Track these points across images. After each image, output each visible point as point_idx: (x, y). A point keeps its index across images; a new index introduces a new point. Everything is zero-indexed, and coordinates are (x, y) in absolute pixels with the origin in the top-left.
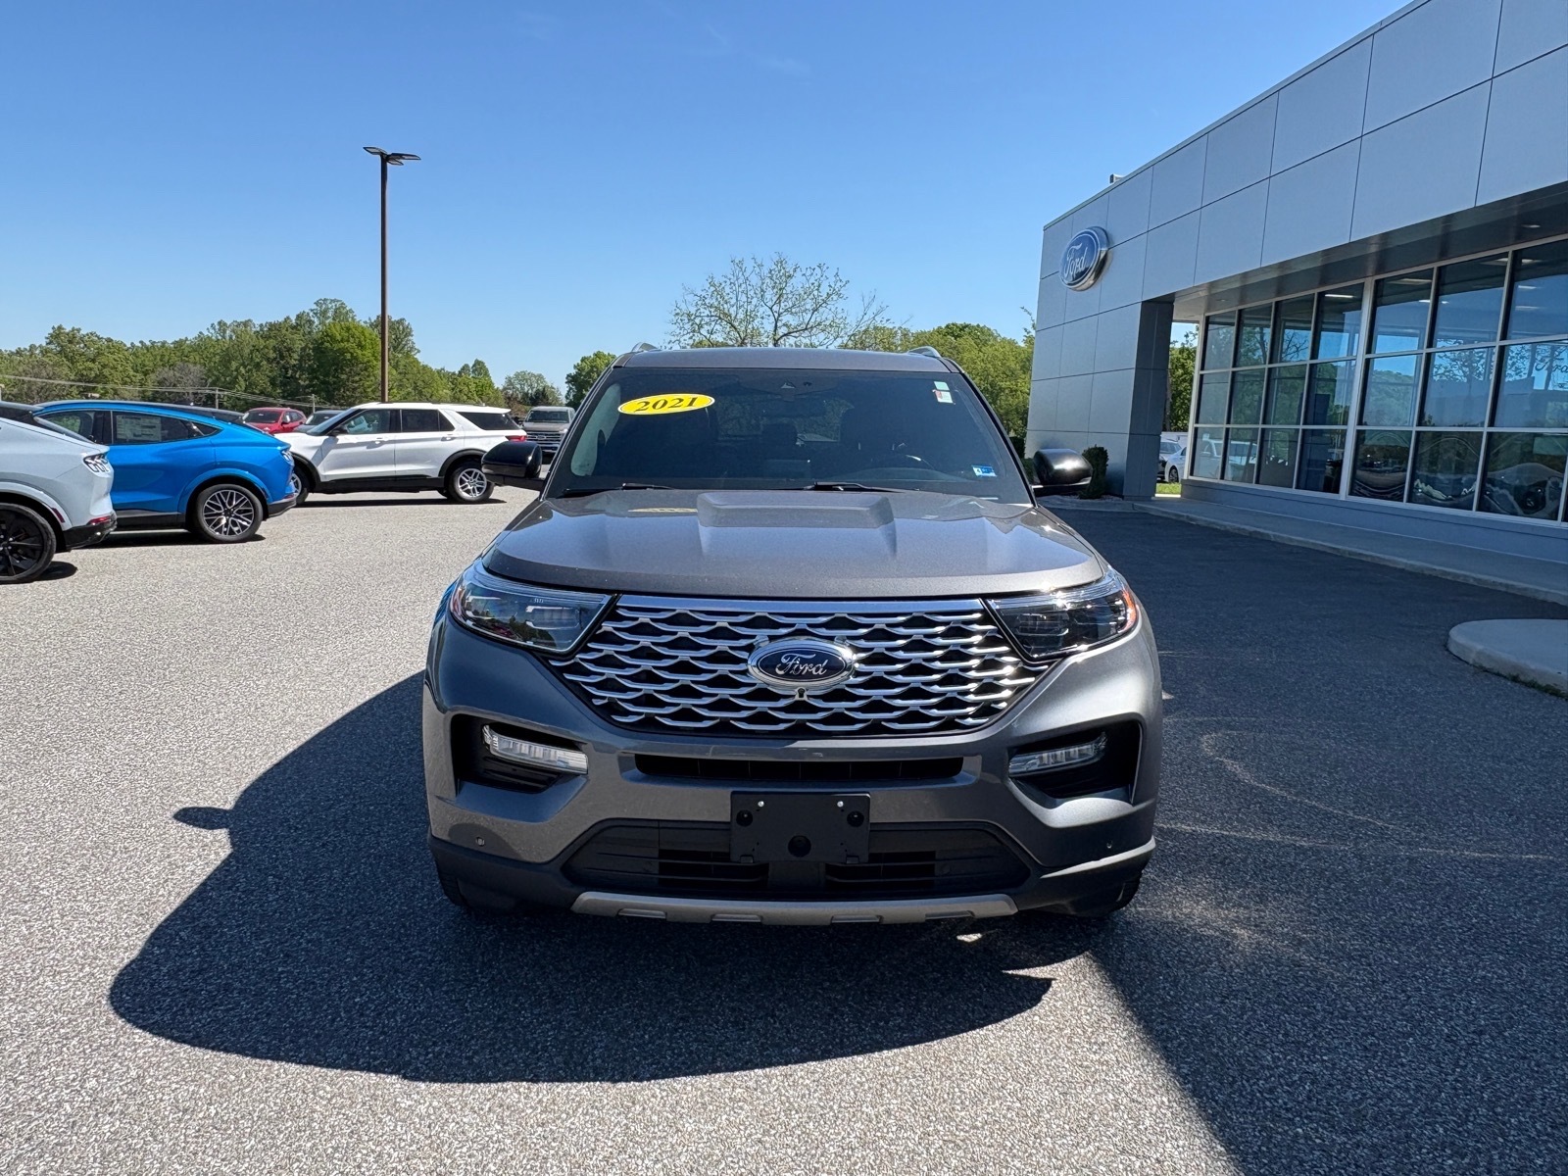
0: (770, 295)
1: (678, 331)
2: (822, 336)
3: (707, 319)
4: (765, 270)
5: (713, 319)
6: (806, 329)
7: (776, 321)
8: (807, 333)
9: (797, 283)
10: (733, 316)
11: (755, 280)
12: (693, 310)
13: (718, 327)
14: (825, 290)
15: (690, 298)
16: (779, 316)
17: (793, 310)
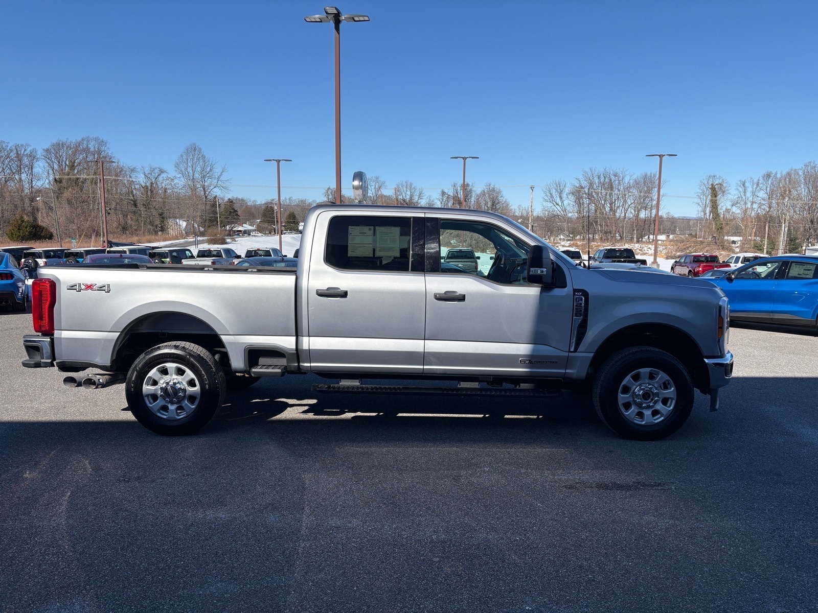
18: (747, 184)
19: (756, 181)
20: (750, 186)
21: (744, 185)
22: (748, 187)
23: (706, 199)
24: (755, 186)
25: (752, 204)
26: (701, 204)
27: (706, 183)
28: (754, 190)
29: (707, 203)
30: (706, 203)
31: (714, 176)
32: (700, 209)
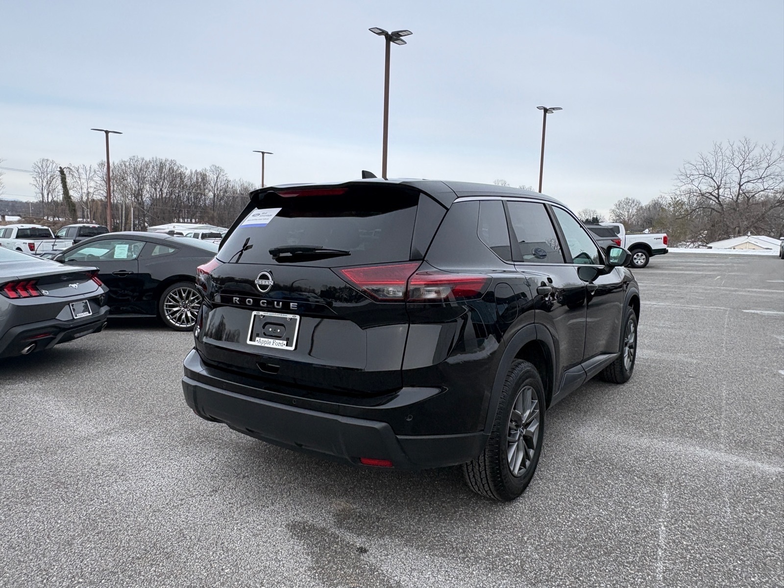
0: (738, 162)
1: (680, 184)
2: (771, 182)
3: (697, 176)
4: (735, 147)
5: (700, 176)
6: (761, 178)
7: (741, 175)
8: (761, 180)
9: (756, 153)
10: (713, 175)
11: (728, 153)
12: (688, 172)
13: (704, 181)
14: (775, 156)
15: (687, 166)
16: (743, 171)
17: (753, 168)
18: (81, 171)
19: (88, 168)
20: (84, 173)
21: (78, 171)
22: (82, 173)
23: (42, 181)
24: (88, 173)
25: (87, 189)
26: (37, 185)
27: (40, 166)
28: (88, 176)
29: (44, 185)
30: (42, 185)
31: (48, 160)
32: (38, 191)
